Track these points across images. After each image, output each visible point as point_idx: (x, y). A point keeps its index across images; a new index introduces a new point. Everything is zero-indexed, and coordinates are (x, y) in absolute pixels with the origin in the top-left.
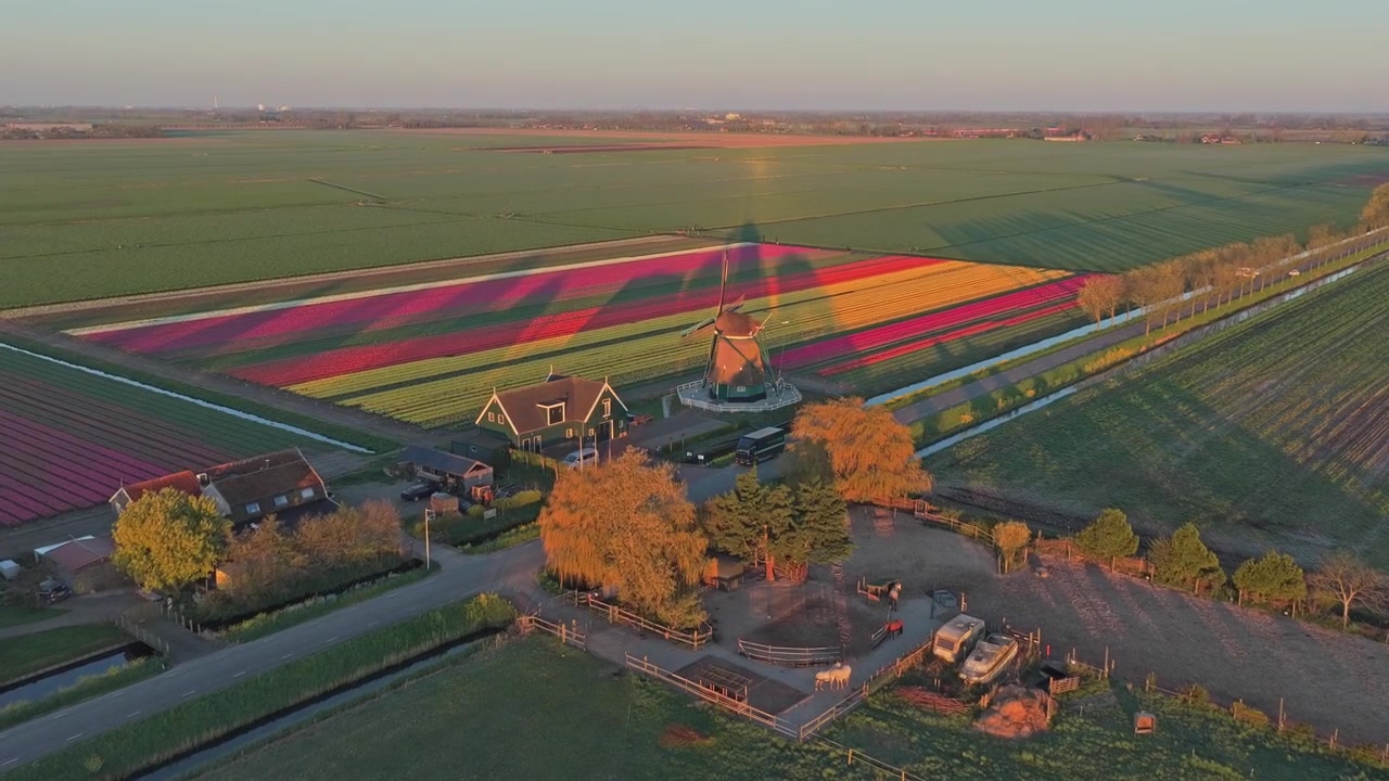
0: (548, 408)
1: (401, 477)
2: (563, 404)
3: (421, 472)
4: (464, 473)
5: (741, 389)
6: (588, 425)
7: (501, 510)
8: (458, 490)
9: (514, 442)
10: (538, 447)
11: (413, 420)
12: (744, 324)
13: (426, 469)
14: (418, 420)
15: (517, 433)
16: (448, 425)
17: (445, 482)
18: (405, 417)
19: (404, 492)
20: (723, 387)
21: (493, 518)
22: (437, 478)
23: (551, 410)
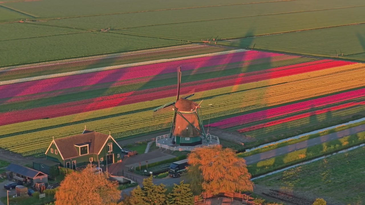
0: (80, 147)
1: (7, 178)
2: (88, 145)
3: (15, 177)
4: (33, 177)
5: (188, 139)
6: (100, 156)
7: (48, 194)
8: (30, 185)
9: (62, 163)
10: (74, 166)
11: (19, 152)
12: (189, 105)
13: (18, 175)
14: (21, 152)
15: (63, 159)
16: (35, 154)
17: (26, 181)
18: (16, 150)
19: (6, 185)
20: (178, 137)
21: (44, 198)
22: (22, 179)
23: (81, 148)
